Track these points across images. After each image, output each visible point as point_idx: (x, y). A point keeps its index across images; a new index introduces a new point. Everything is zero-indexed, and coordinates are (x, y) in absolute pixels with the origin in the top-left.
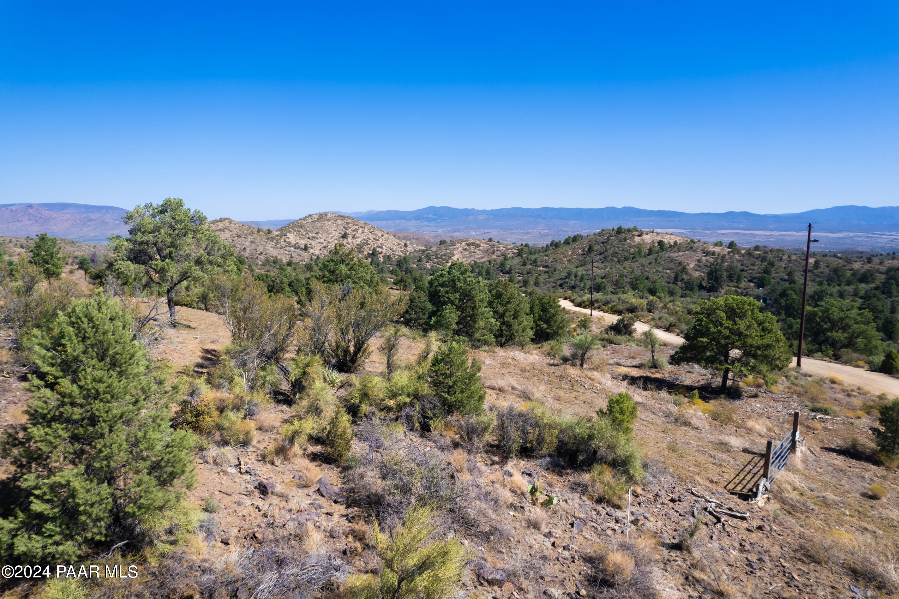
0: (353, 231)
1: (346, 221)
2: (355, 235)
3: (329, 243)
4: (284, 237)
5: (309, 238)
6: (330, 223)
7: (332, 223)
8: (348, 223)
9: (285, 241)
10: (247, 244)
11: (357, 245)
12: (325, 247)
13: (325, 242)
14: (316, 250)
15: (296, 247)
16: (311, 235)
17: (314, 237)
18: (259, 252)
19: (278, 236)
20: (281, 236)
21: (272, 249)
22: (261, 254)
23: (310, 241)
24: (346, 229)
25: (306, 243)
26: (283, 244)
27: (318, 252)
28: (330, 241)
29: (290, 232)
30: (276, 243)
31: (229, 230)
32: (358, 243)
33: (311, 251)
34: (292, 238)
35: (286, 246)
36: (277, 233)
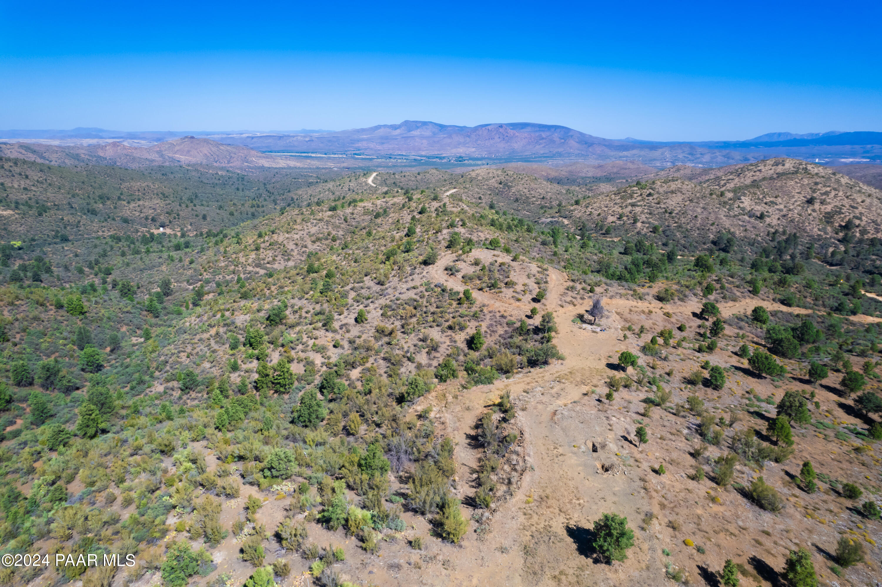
0: (822, 194)
1: (814, 180)
2: (824, 200)
3: (790, 210)
4: (738, 202)
5: (766, 204)
6: (792, 183)
7: (797, 183)
8: (816, 184)
9: (739, 207)
10: (699, 210)
11: (826, 213)
12: (784, 216)
13: (785, 210)
14: (773, 220)
15: (751, 215)
16: (768, 199)
17: (772, 202)
18: (711, 222)
19: (730, 199)
20: (734, 199)
21: (724, 218)
22: (712, 224)
23: (767, 207)
24: (814, 191)
25: (763, 209)
26: (736, 211)
27: (775, 222)
28: (792, 207)
29: (744, 195)
30: (729, 210)
31: (681, 192)
32: (827, 210)
33: (768, 220)
34: (747, 202)
35: (740, 214)
36: (730, 195)
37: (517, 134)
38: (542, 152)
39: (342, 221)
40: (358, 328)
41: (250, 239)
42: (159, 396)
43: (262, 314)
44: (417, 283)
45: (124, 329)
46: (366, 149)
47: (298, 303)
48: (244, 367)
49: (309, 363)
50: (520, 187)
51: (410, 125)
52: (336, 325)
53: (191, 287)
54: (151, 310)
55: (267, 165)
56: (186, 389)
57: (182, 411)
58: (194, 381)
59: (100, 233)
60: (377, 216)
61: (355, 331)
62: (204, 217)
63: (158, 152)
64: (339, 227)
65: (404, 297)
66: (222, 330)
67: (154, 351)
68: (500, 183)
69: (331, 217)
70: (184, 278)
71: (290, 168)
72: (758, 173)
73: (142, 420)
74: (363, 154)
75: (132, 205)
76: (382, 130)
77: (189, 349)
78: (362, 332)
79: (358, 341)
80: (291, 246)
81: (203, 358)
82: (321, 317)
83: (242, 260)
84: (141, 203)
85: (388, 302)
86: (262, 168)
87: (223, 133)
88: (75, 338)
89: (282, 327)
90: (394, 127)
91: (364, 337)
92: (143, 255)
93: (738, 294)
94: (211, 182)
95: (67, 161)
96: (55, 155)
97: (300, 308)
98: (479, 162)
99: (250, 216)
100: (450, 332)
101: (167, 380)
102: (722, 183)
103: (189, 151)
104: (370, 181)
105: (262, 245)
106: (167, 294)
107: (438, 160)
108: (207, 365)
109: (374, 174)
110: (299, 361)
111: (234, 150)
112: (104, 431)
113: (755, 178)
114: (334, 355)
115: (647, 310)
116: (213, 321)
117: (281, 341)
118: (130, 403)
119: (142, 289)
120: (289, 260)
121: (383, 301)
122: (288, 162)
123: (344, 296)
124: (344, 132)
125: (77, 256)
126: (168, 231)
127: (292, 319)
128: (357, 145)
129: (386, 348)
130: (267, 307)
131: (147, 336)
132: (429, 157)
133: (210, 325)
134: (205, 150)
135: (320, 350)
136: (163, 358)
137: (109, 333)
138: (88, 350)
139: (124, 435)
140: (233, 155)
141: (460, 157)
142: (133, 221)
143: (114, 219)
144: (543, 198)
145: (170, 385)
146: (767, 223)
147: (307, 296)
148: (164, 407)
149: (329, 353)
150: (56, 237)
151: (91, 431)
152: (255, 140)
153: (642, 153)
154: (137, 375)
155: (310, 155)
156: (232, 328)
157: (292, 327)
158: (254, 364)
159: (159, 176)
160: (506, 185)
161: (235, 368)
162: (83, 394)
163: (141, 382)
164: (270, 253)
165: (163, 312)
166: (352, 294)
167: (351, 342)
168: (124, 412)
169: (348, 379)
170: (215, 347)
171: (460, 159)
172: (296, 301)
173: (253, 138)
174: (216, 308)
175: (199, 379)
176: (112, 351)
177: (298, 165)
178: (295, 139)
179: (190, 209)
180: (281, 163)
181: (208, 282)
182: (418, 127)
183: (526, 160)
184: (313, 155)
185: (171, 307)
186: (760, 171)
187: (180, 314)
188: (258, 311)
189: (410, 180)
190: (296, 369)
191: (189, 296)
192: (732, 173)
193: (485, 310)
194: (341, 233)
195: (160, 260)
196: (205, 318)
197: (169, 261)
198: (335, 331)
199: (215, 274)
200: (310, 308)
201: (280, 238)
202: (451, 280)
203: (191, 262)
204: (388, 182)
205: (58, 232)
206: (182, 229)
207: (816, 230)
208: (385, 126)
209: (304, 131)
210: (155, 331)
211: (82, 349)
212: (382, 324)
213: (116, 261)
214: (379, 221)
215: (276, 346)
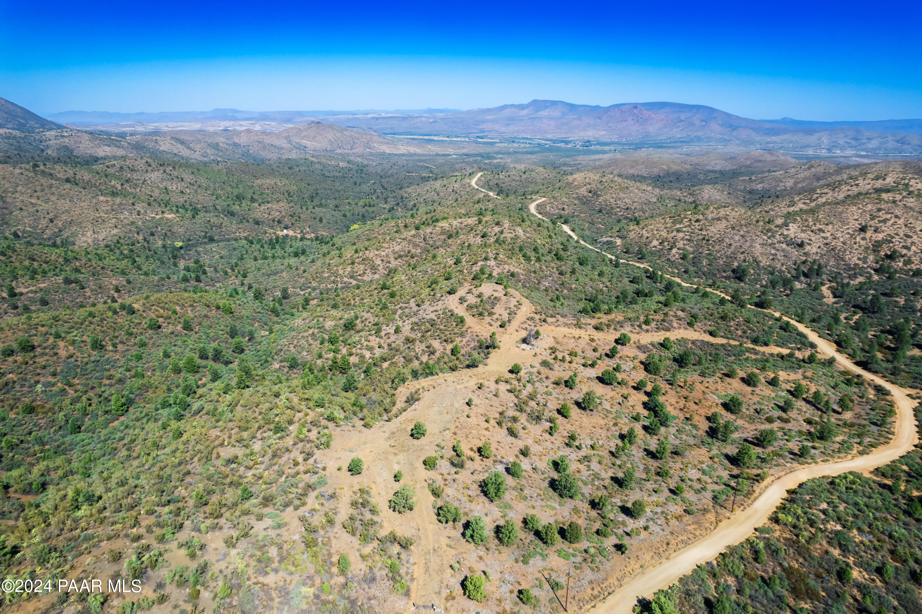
0: (880, 222)
1: (879, 206)
2: (880, 228)
3: (836, 238)
5: (813, 231)
8: (879, 210)
11: (876, 242)
12: (827, 244)
14: (813, 248)
15: (791, 242)
16: (818, 227)
17: (820, 230)
18: (742, 250)
21: (758, 247)
22: (743, 253)
23: (812, 235)
24: (873, 218)
25: (807, 237)
26: (777, 239)
27: (814, 250)
28: (839, 235)
30: (769, 237)
31: (727, 219)
32: (878, 239)
33: (808, 248)
35: (779, 242)
36: (779, 221)
37: (653, 116)
38: (678, 136)
39: (422, 240)
40: (395, 336)
41: (348, 253)
42: (276, 371)
43: (342, 322)
44: (438, 308)
45: (256, 325)
46: (490, 131)
47: (366, 315)
48: (326, 356)
49: (362, 357)
50: (608, 197)
51: (537, 105)
52: (383, 334)
53: (302, 293)
54: (274, 312)
55: (388, 151)
56: (291, 367)
57: (287, 380)
58: (296, 363)
59: (237, 234)
60: (450, 237)
61: (393, 338)
62: (321, 220)
63: (286, 138)
64: (418, 246)
65: (428, 317)
66: (316, 331)
67: (274, 342)
68: (590, 192)
69: (414, 236)
70: (298, 285)
71: (411, 155)
72: (854, 188)
73: (267, 383)
74: (486, 137)
75: (263, 207)
76: (509, 110)
77: (295, 342)
78: (397, 339)
79: (393, 345)
80: (378, 262)
81: (303, 348)
82: (376, 327)
83: (341, 272)
84: (269, 205)
85: (417, 320)
86: (383, 155)
87: (349, 113)
88: (228, 329)
89: (352, 332)
90: (522, 107)
91: (398, 342)
92: (270, 260)
93: (675, 325)
94: (331, 175)
95: (208, 151)
96: (199, 146)
97: (366, 320)
98: (607, 148)
99: (360, 217)
100: (445, 344)
101: (281, 361)
102: (815, 196)
103: (314, 137)
104: (473, 182)
105: (357, 260)
106: (285, 298)
107: (563, 145)
108: (305, 353)
109: (480, 174)
110: (357, 355)
111: (357, 135)
112: (248, 387)
113: (850, 193)
114: (378, 353)
115: (577, 336)
116: (311, 325)
117: (349, 342)
118: (260, 373)
119: (268, 292)
120: (375, 273)
121: (414, 319)
122: (409, 148)
123: (394, 313)
124: (469, 112)
125: (222, 257)
126: (291, 233)
127: (359, 326)
128: (480, 127)
129: (407, 351)
130: (346, 316)
131: (271, 332)
132: (554, 141)
133: (309, 327)
134: (330, 136)
135: (370, 349)
136: (279, 347)
137: (248, 328)
138: (236, 339)
139: (258, 388)
140: (356, 141)
141: (588, 141)
142: (263, 222)
143: (248, 221)
144: (627, 209)
145: (283, 364)
146: (806, 251)
147: (372, 311)
148: (278, 377)
149: (375, 351)
150: (205, 237)
151: (242, 386)
152: (380, 121)
153: (795, 138)
154: (264, 357)
155: (432, 137)
156: (322, 330)
157: (358, 332)
158: (331, 355)
159: (286, 170)
160: (595, 194)
161: (320, 356)
162: (235, 366)
163: (266, 361)
164: (362, 267)
165: (282, 313)
166: (400, 311)
167: (389, 345)
168: (257, 378)
169: (381, 368)
170: (311, 342)
171: (587, 144)
172: (364, 314)
173: (377, 119)
174: (314, 315)
175: (299, 362)
176: (249, 340)
177: (419, 151)
178: (419, 120)
179: (309, 211)
180: (402, 149)
181: (314, 289)
182: (546, 107)
183: (659, 146)
184: (436, 138)
185: (287, 309)
186: (857, 185)
187: (293, 315)
188: (340, 319)
189: (514, 180)
190: (353, 360)
191: (300, 300)
192: (828, 185)
193: (469, 331)
194: (419, 251)
195: (283, 267)
196: (307, 321)
197: (288, 269)
198: (381, 337)
199: (320, 283)
200: (372, 320)
201: (370, 254)
202: (460, 307)
203: (304, 271)
204: (491, 183)
205: (206, 233)
206: (302, 232)
207: (855, 259)
208: (512, 106)
209: (430, 111)
210: (277, 327)
211: (233, 338)
212: (409, 335)
213: (250, 264)
214: (450, 241)
215: (345, 345)
